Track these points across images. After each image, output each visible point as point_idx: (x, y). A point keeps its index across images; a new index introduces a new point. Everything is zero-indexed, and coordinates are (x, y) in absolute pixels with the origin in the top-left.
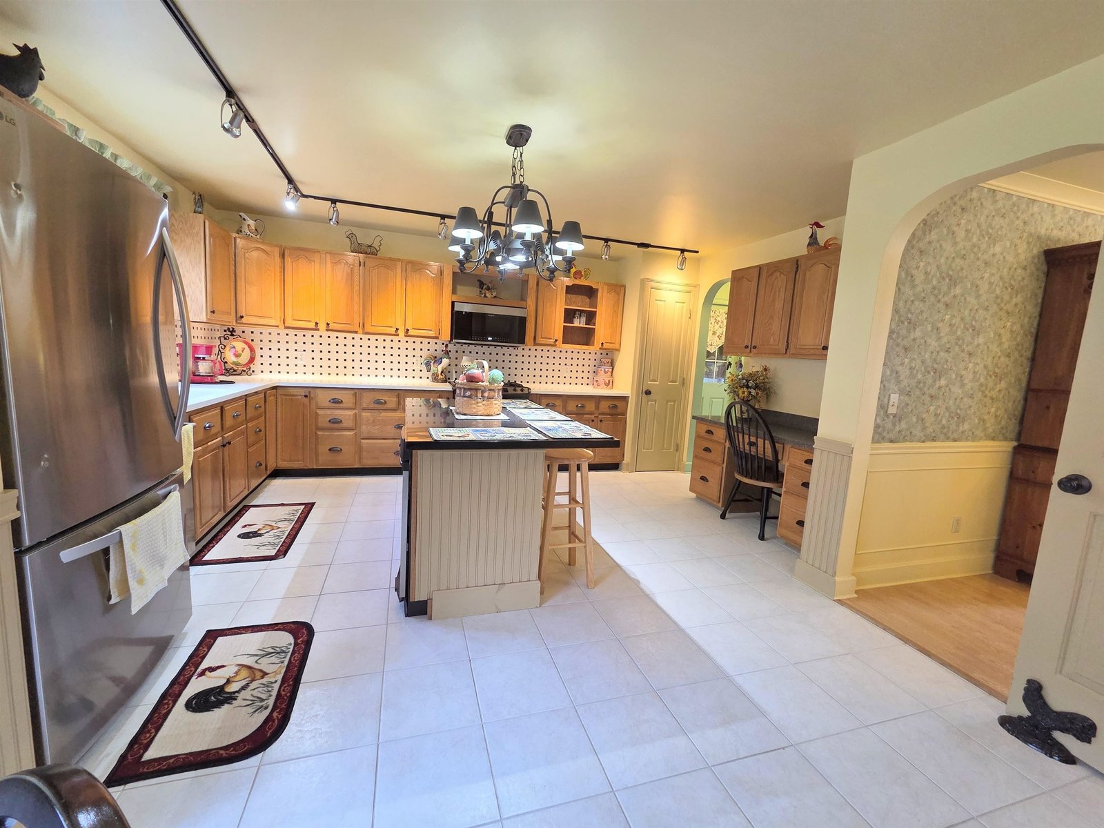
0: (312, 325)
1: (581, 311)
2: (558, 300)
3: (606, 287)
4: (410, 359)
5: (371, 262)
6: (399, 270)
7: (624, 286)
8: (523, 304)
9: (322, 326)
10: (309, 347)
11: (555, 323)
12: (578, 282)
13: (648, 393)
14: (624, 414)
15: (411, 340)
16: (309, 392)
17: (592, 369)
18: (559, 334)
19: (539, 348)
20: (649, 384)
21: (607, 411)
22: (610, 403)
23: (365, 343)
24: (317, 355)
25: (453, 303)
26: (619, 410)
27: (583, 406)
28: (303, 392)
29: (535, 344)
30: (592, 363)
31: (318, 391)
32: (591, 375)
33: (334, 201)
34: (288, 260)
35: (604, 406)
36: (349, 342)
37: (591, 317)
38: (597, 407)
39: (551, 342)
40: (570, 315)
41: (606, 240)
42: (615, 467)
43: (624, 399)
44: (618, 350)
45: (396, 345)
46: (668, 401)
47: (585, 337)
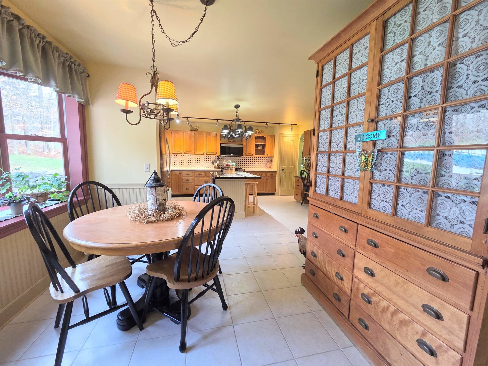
0: (180, 152)
1: (261, 144)
2: (253, 141)
3: (268, 136)
4: (207, 162)
5: (196, 133)
6: (204, 135)
7: (274, 136)
8: (242, 143)
9: (183, 153)
10: (178, 159)
11: (253, 149)
12: (259, 135)
13: (283, 170)
14: (275, 177)
15: (208, 156)
16: (180, 172)
17: (265, 163)
18: (254, 152)
19: (248, 157)
20: (283, 167)
21: (270, 176)
22: (271, 173)
23: (194, 157)
24: (180, 161)
25: (220, 144)
26: (273, 176)
27: (262, 175)
28: (178, 172)
29: (246, 155)
30: (265, 161)
31: (183, 172)
32: (265, 165)
33: (187, 118)
34: (173, 134)
35: (269, 174)
36: (189, 157)
37: (264, 146)
38: (266, 175)
39: (251, 154)
40: (257, 146)
41: (267, 123)
42: (273, 194)
43: (275, 172)
44: (274, 156)
45: (203, 157)
46: (290, 173)
47: (262, 153)
